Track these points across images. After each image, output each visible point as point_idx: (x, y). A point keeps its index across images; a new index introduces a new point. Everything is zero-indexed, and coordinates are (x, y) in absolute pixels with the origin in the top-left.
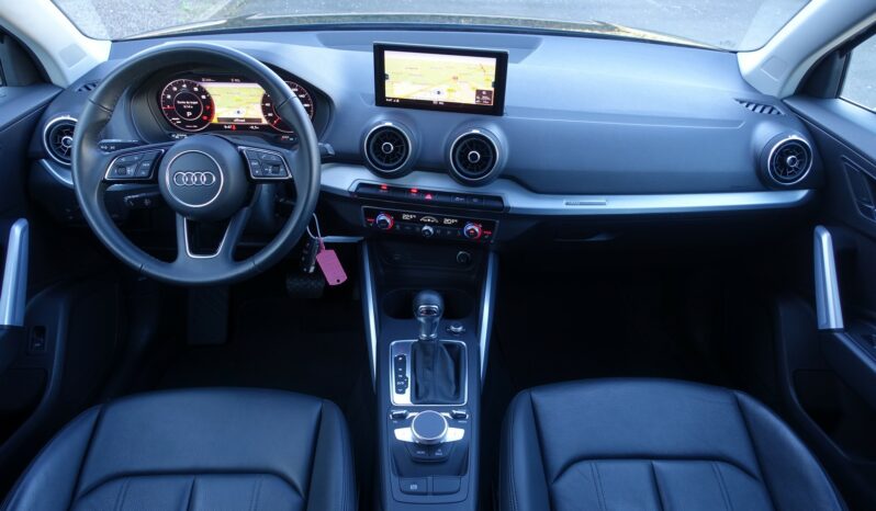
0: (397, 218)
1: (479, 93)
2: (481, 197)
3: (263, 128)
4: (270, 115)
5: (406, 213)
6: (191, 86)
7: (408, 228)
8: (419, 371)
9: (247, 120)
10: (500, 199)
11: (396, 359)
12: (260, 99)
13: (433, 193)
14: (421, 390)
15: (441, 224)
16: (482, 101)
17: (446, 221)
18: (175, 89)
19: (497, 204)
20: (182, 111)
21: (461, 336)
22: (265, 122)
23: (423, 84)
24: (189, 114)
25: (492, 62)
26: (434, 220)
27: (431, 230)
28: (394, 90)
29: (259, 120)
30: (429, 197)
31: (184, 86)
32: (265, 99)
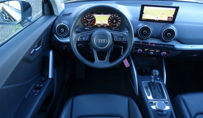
0: (143, 50)
1: (169, 17)
2: (168, 45)
3: (107, 26)
4: (110, 23)
5: (146, 49)
6: (90, 15)
7: (146, 53)
8: (152, 90)
9: (104, 24)
10: (173, 46)
11: (145, 86)
13: (155, 44)
14: (154, 95)
15: (155, 52)
16: (169, 20)
17: (157, 51)
18: (86, 16)
19: (172, 47)
20: (87, 22)
21: (159, 80)
22: (108, 25)
23: (153, 15)
24: (89, 23)
25: (174, 9)
26: (153, 51)
27: (153, 53)
28: (145, 17)
29: (107, 24)
30: (154, 45)
32: (109, 19)
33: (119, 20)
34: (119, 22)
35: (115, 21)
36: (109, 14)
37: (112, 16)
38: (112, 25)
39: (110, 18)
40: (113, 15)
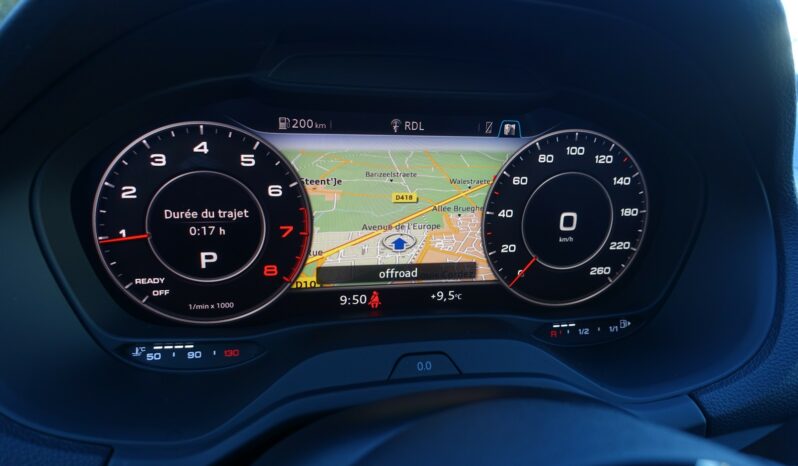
3: (476, 296)
4: (508, 248)
6: (226, 149)
9: (427, 270)
12: (481, 195)
18: (160, 160)
20: (180, 247)
22: (485, 274)
24: (207, 258)
29: (470, 269)
31: (202, 148)
32: (501, 193)
33: (627, 212)
34: (626, 229)
35: (568, 221)
36: (497, 132)
37: (543, 158)
38: (538, 283)
39: (516, 181)
40: (546, 147)
